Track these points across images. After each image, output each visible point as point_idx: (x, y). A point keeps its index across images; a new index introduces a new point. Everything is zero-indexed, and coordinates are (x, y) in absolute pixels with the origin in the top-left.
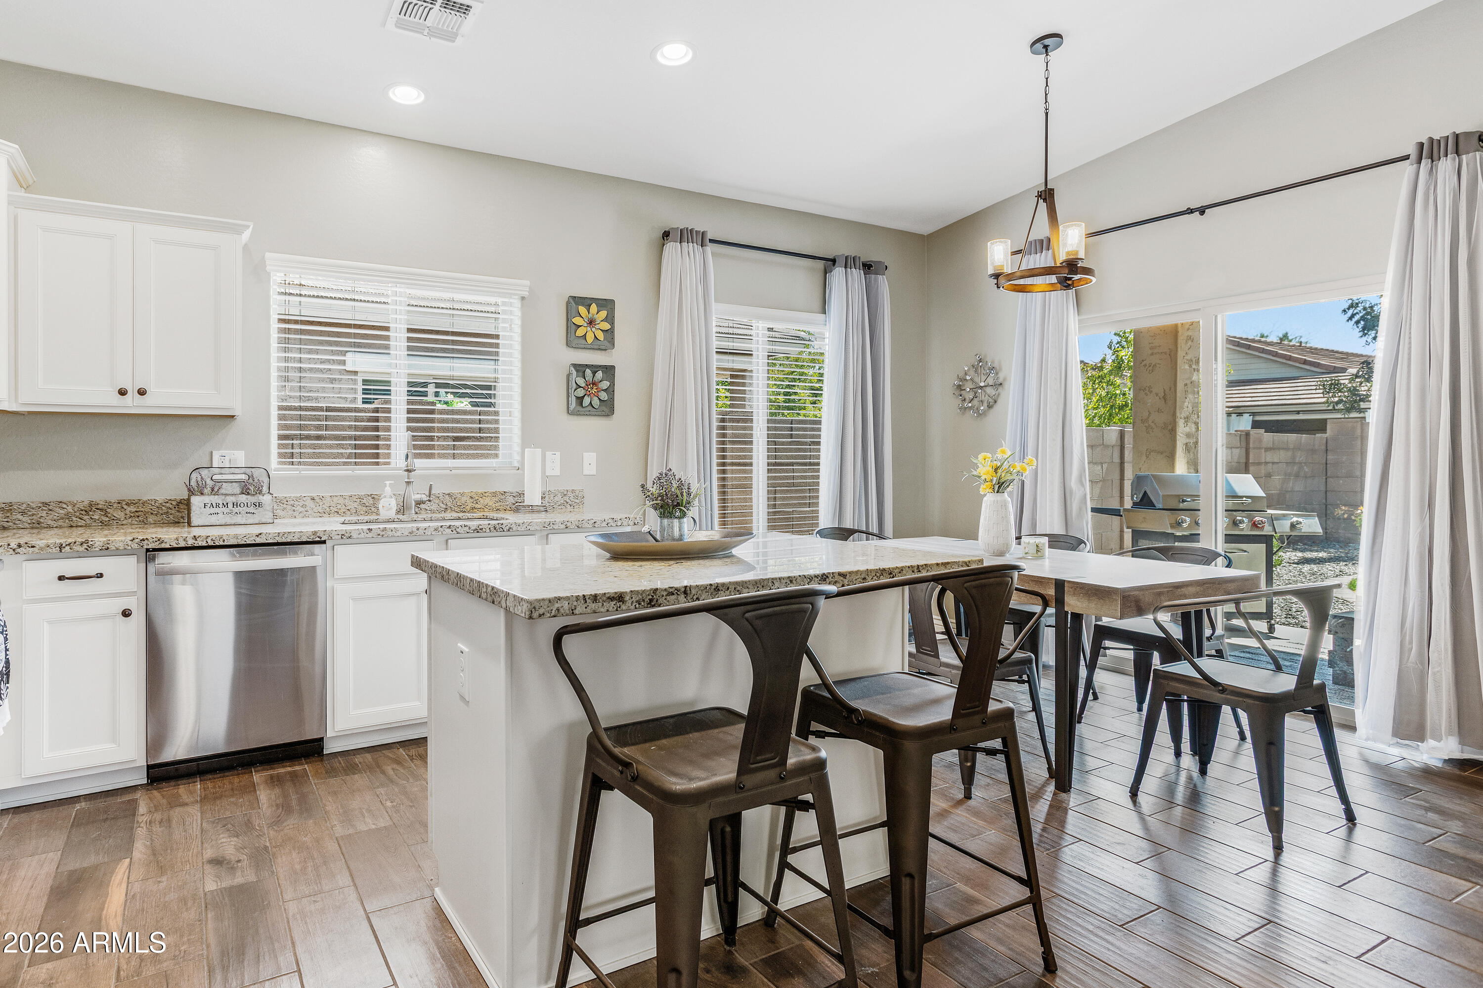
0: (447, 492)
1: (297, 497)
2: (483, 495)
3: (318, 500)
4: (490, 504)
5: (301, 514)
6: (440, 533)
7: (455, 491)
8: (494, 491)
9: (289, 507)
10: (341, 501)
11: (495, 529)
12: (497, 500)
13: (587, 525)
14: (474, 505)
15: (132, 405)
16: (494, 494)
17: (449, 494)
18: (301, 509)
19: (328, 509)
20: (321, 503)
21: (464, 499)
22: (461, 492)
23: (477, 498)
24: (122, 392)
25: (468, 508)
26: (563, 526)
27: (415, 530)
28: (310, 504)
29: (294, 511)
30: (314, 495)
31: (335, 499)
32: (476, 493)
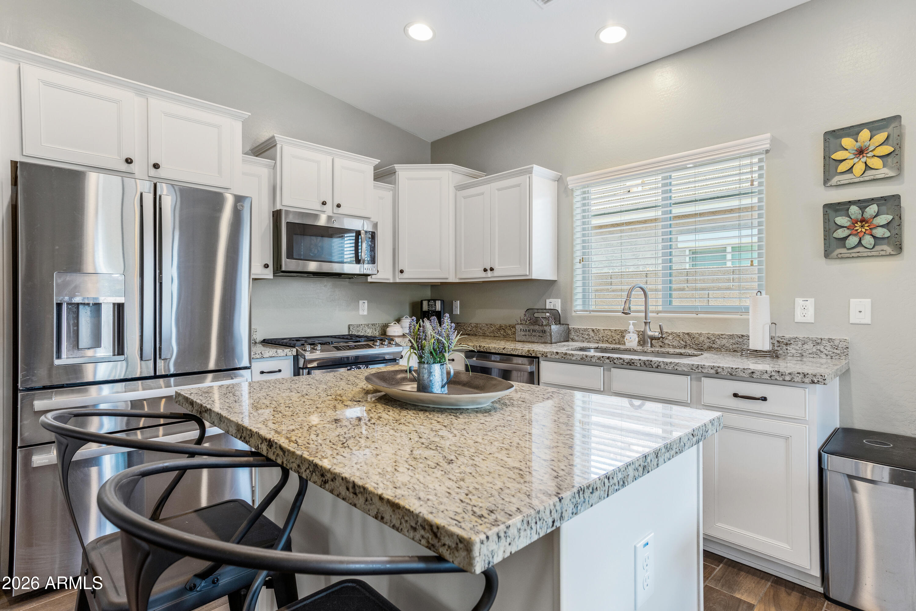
0: (686, 332)
1: (584, 329)
2: (720, 336)
3: (596, 332)
4: (727, 345)
5: (587, 340)
6: (602, 362)
7: (693, 331)
8: (731, 334)
9: (580, 335)
10: (609, 333)
11: (645, 364)
12: (734, 342)
13: (742, 374)
14: (711, 345)
15: (489, 276)
16: (731, 336)
17: (688, 334)
18: (587, 337)
19: (602, 338)
20: (598, 334)
21: (702, 339)
22: (699, 332)
23: (713, 339)
24: (485, 270)
25: (706, 346)
26: (712, 371)
27: (584, 357)
28: (592, 334)
29: (583, 337)
30: (594, 328)
31: (606, 332)
32: (713, 335)
